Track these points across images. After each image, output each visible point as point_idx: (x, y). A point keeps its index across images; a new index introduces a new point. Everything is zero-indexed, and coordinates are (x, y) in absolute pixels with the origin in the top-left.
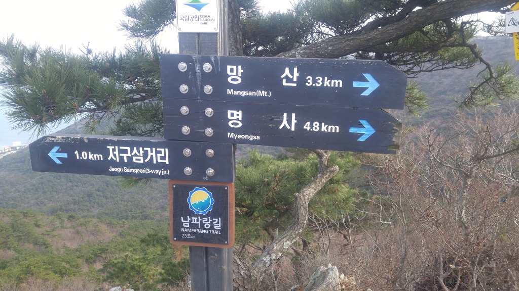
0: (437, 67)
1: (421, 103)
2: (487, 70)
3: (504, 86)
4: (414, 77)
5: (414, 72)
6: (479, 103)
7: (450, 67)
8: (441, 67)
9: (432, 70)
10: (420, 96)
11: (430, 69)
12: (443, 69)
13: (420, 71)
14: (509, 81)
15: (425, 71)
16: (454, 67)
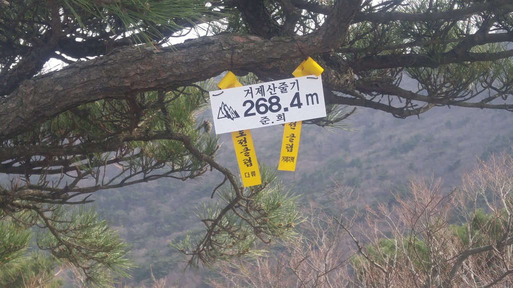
0: (131, 176)
1: (111, 256)
2: (228, 182)
3: (265, 215)
4: (84, 202)
5: (82, 191)
6: (227, 251)
7: (159, 176)
8: (140, 177)
9: (122, 184)
10: (107, 242)
11: (118, 181)
12: (146, 179)
13: (96, 188)
14: (273, 204)
15: (107, 187)
16: (166, 175)
